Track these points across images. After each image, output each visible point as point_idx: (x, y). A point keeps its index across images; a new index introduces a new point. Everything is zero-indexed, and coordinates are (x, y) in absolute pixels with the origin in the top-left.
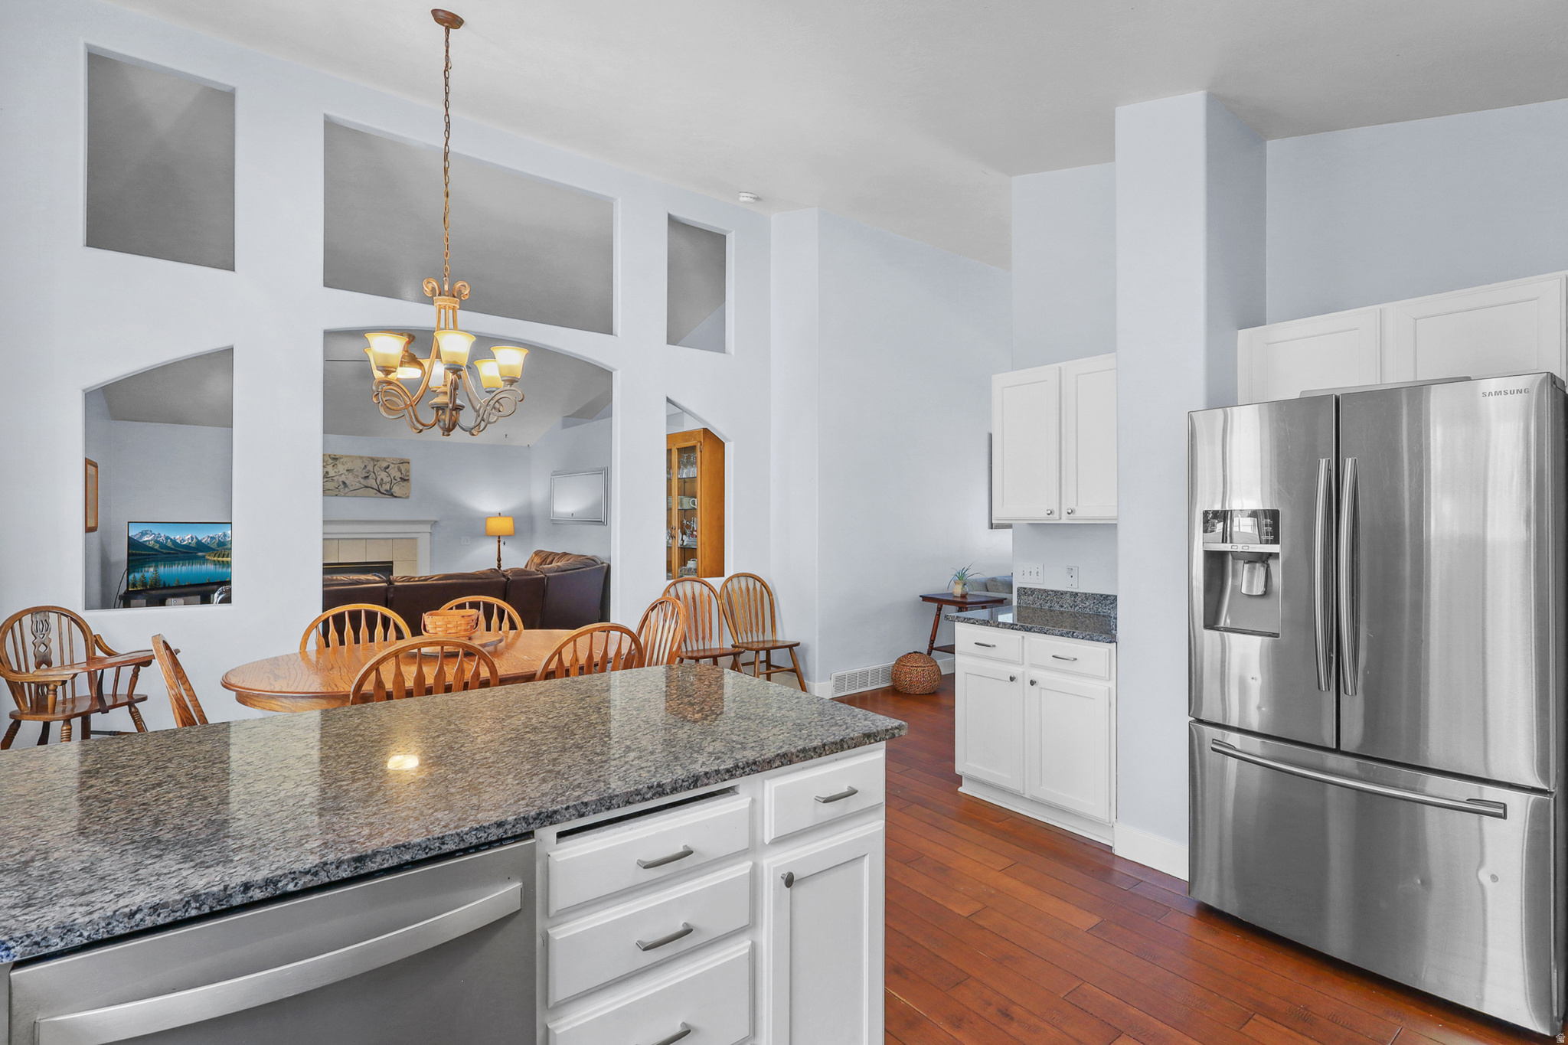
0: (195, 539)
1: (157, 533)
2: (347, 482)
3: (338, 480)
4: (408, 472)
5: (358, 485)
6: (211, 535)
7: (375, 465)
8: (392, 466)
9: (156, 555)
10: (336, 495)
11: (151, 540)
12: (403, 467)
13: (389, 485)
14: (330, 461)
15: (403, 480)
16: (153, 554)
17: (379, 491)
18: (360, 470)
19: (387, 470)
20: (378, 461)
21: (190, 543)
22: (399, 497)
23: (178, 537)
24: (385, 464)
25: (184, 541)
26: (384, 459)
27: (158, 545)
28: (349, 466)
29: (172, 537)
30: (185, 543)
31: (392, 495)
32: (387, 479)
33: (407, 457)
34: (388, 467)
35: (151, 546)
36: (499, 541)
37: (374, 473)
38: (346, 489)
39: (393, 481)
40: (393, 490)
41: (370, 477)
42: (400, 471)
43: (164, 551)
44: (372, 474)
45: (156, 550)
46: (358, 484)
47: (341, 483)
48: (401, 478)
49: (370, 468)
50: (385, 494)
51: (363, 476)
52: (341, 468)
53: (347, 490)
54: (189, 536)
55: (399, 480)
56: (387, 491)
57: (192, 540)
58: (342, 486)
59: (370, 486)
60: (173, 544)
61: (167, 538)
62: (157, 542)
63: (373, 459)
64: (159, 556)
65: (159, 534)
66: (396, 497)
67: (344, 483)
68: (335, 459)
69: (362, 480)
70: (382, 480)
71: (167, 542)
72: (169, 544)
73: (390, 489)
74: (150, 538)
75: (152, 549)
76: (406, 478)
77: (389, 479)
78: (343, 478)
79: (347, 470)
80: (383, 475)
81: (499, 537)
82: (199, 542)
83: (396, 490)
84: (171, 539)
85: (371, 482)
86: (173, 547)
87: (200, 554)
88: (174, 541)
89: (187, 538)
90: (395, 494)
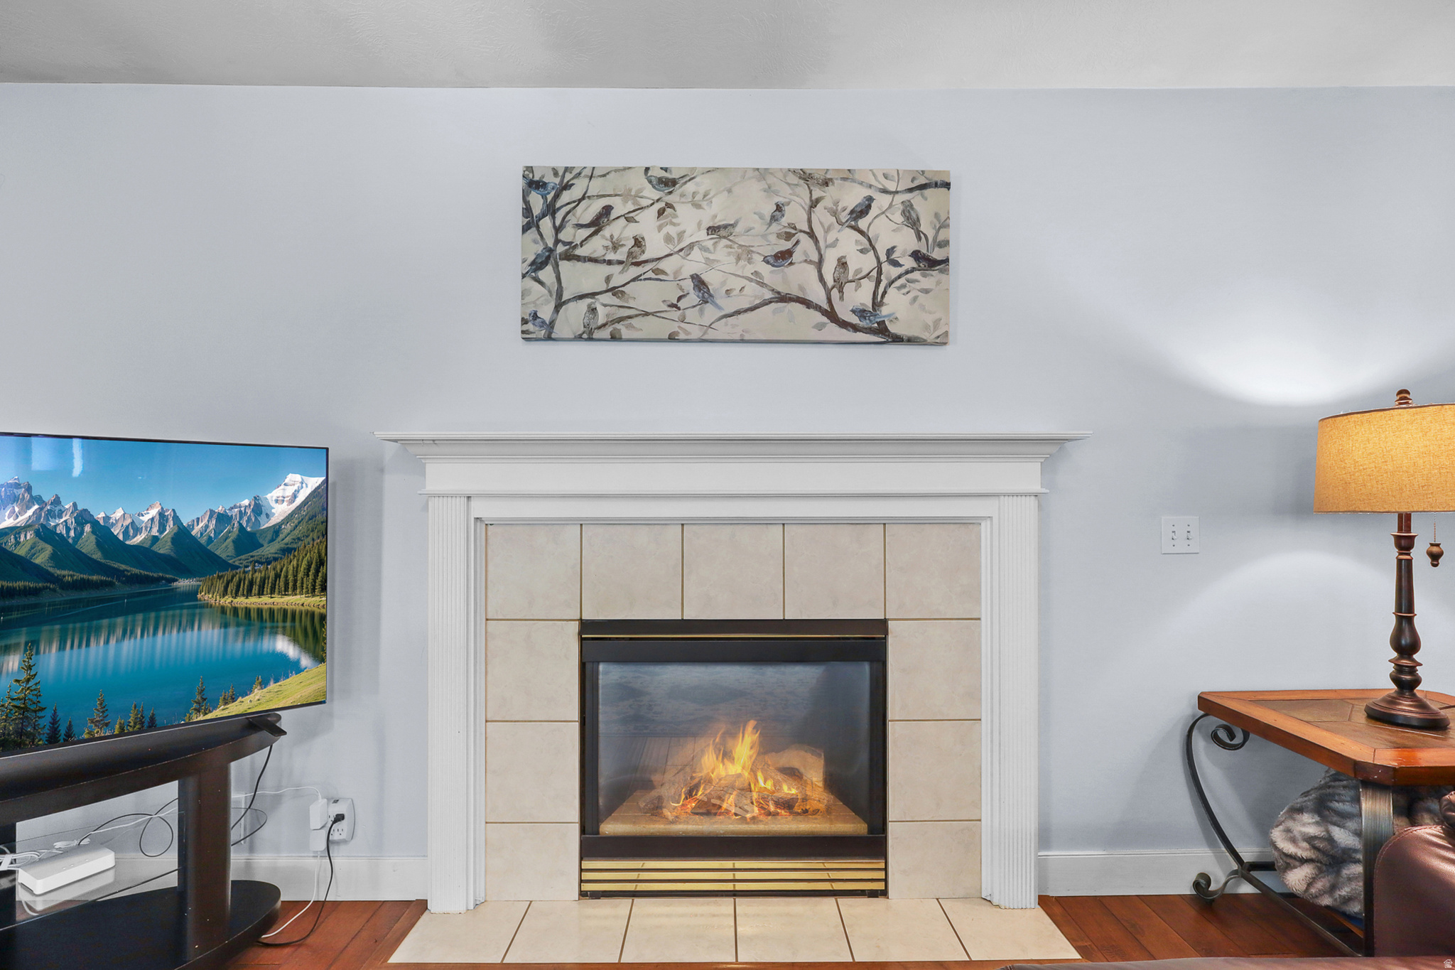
0: (171, 523)
1: (48, 497)
2: (711, 278)
3: (676, 273)
4: (944, 225)
5: (754, 293)
6: (220, 509)
7: (814, 203)
8: (881, 201)
9: (35, 592)
10: (672, 338)
11: (26, 528)
12: (924, 206)
13: (868, 286)
14: (651, 193)
15: (927, 262)
16: (27, 592)
17: (831, 315)
18: (759, 227)
19: (863, 224)
20: (826, 183)
21: (155, 539)
22: (911, 341)
23: (119, 513)
24: (852, 197)
25: (137, 531)
26: (849, 176)
27: (49, 549)
28: (717, 211)
29: (100, 516)
30: (138, 539)
31: (882, 330)
32: (862, 263)
33: (934, 164)
34: (862, 211)
35: (21, 551)
36: (1405, 544)
37: (811, 234)
38: (709, 307)
39: (886, 267)
40: (885, 311)
41: (797, 257)
42: (912, 221)
43: (67, 574)
44: (805, 241)
45: (39, 572)
46: (752, 288)
47: (689, 285)
48: (916, 255)
49: (795, 215)
50: (855, 328)
51: (770, 251)
52: (689, 221)
53: (711, 313)
54: (154, 512)
55: (909, 263)
56: (861, 313)
57: (162, 528)
58: (693, 298)
59: (795, 292)
60: (99, 544)
61: (83, 517)
62: (46, 534)
63: (806, 176)
64: (45, 599)
65: (57, 501)
66: (897, 339)
67: (699, 283)
68: (667, 183)
69: (765, 270)
70: (842, 264)
71: (79, 534)
72: (88, 545)
73: (877, 304)
74: (22, 520)
75: (24, 565)
76: (937, 254)
77: (868, 262)
78: (694, 264)
79: (712, 230)
80: (847, 244)
81: (1405, 520)
82: (183, 535)
83: (897, 307)
84: (95, 524)
85: (801, 278)
86: (97, 556)
87: (184, 584)
88: (103, 533)
89: (146, 518)
90: (893, 328)
